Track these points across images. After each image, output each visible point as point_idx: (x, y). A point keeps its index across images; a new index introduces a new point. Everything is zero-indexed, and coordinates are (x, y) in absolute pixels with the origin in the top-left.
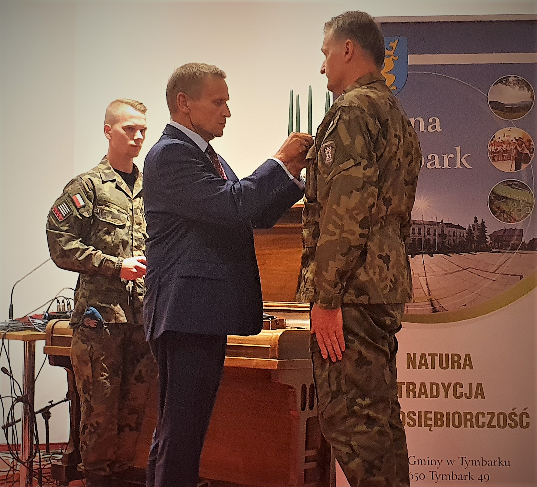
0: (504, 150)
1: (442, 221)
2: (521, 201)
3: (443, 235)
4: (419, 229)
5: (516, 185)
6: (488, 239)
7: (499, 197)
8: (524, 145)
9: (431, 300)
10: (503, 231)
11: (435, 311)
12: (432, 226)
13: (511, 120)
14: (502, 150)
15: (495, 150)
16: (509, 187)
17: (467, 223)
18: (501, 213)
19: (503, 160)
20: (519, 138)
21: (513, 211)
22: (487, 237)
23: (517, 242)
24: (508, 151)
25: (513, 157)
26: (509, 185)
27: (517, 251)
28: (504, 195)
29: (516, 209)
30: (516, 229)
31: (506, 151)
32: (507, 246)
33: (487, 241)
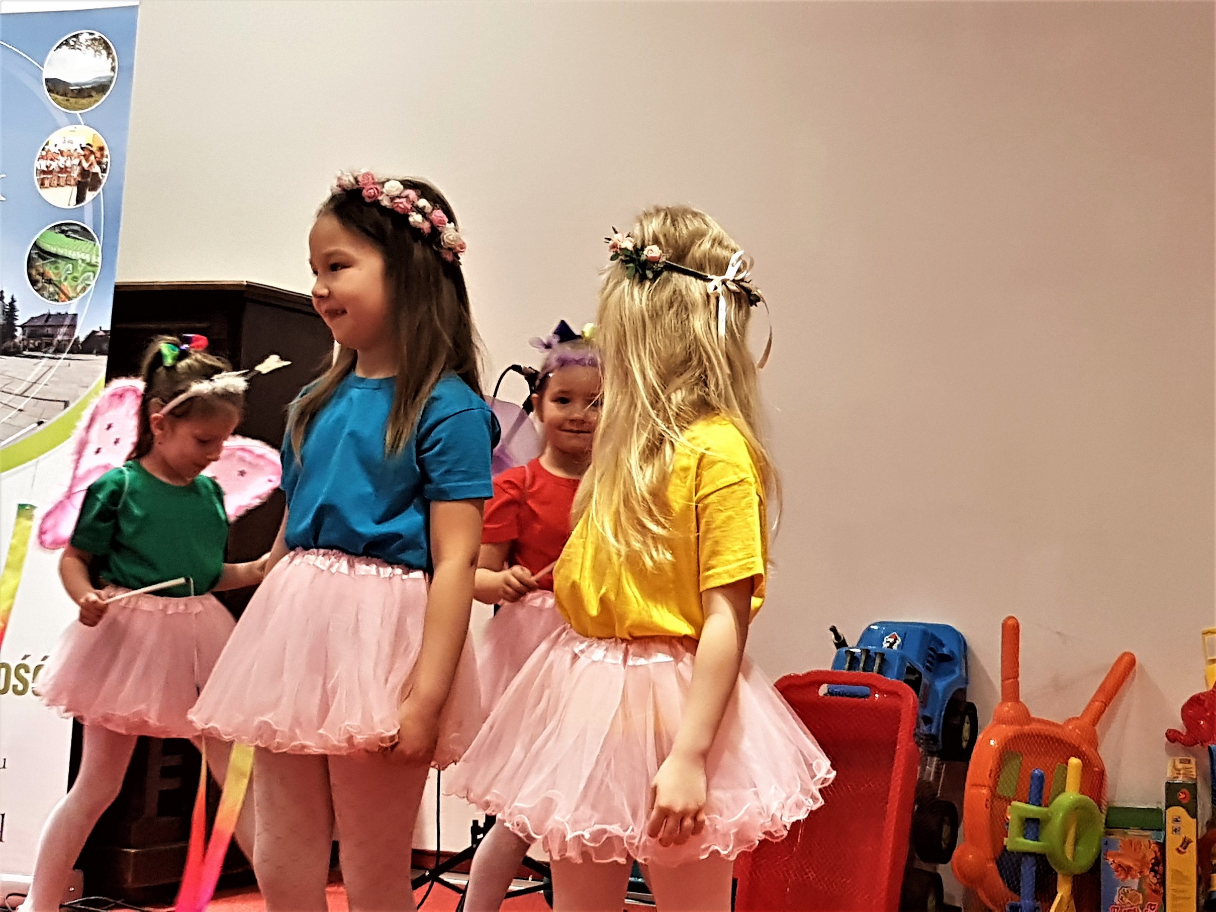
0: (61, 169)
2: (80, 262)
5: (74, 231)
6: (19, 332)
7: (44, 254)
8: (92, 158)
10: (46, 317)
13: (78, 112)
14: (59, 167)
15: (47, 167)
16: (62, 236)
18: (46, 284)
19: (58, 185)
20: (88, 144)
21: (66, 279)
22: (17, 328)
23: (66, 338)
24: (68, 170)
25: (75, 179)
26: (63, 232)
27: (64, 355)
28: (53, 250)
29: (70, 277)
30: (67, 314)
31: (63, 170)
32: (49, 345)
33: (15, 337)
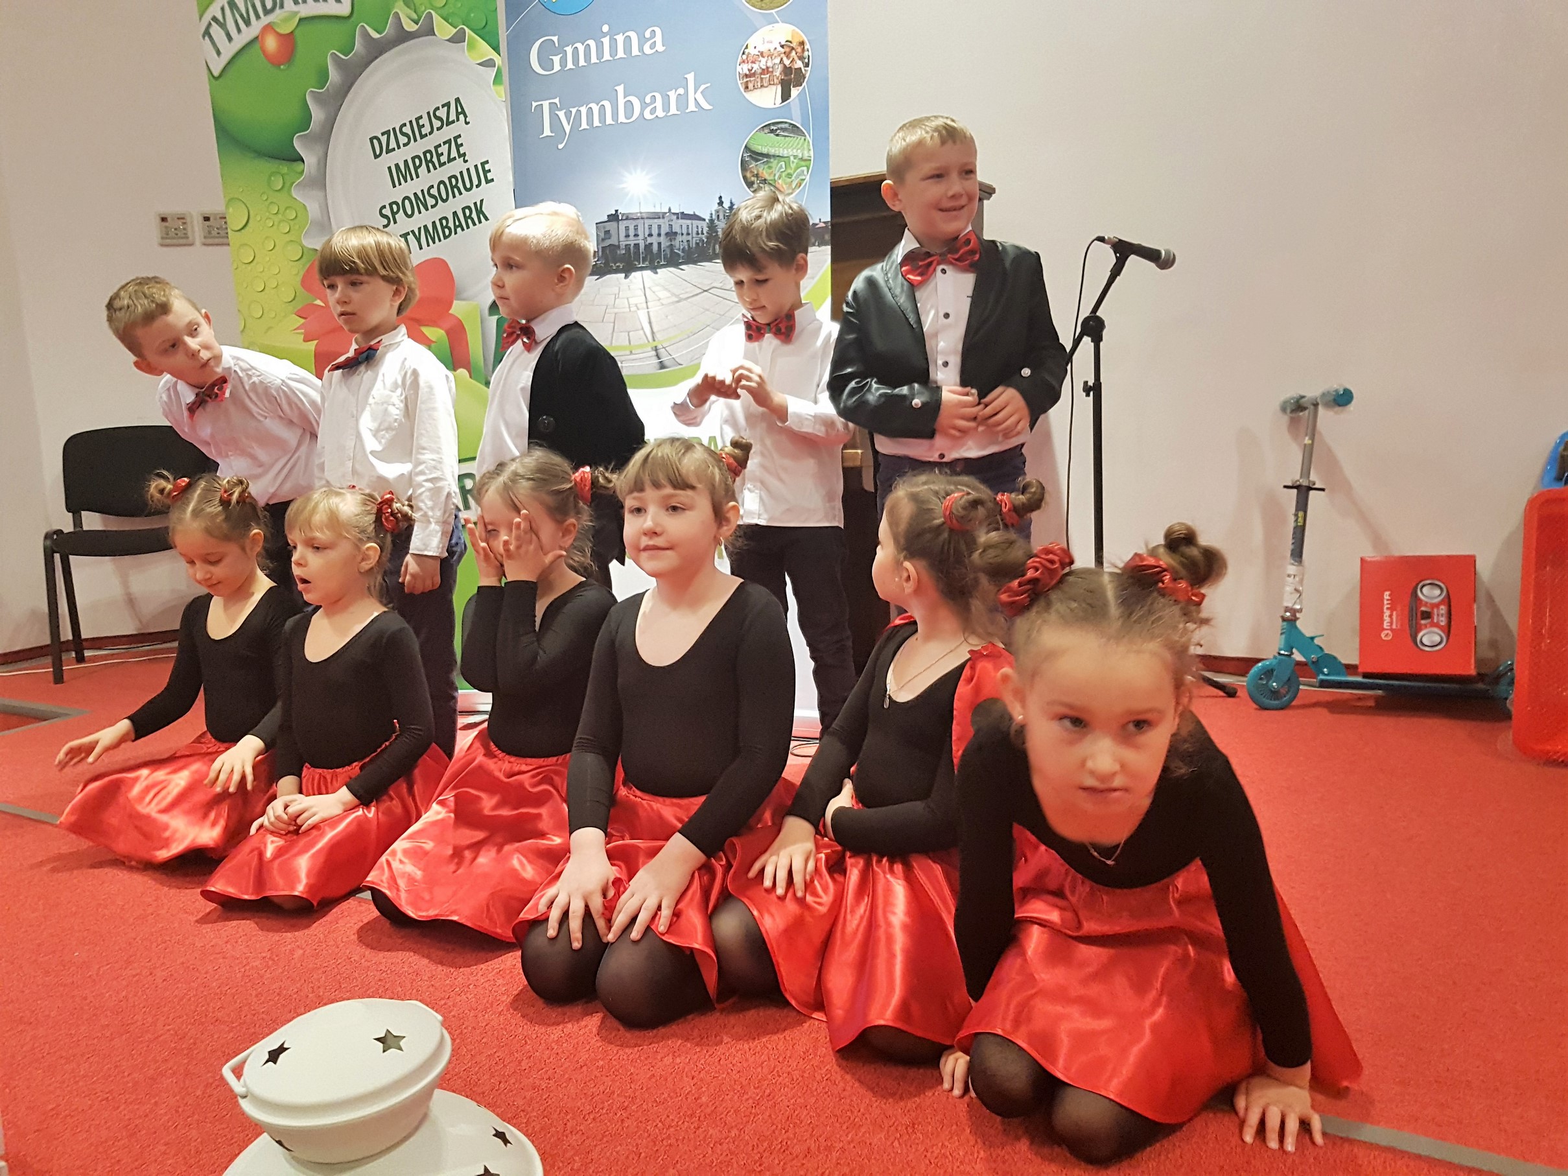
0: (763, 70)
1: (670, 210)
2: (792, 158)
3: (671, 235)
4: (636, 229)
5: (782, 129)
7: (756, 156)
8: (793, 54)
9: (656, 349)
11: (662, 366)
12: (656, 220)
13: (773, 11)
14: (760, 68)
15: (749, 70)
16: (772, 135)
17: (707, 210)
19: (762, 86)
20: (787, 41)
21: (780, 177)
24: (771, 70)
25: (778, 78)
26: (772, 131)
28: (765, 151)
29: (784, 175)
31: (766, 71)
